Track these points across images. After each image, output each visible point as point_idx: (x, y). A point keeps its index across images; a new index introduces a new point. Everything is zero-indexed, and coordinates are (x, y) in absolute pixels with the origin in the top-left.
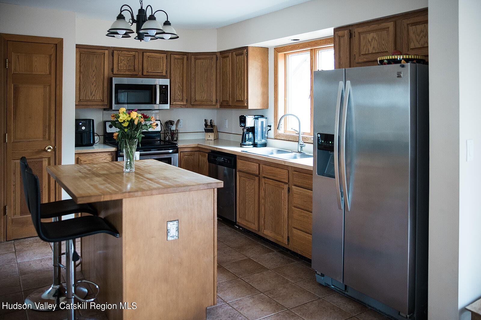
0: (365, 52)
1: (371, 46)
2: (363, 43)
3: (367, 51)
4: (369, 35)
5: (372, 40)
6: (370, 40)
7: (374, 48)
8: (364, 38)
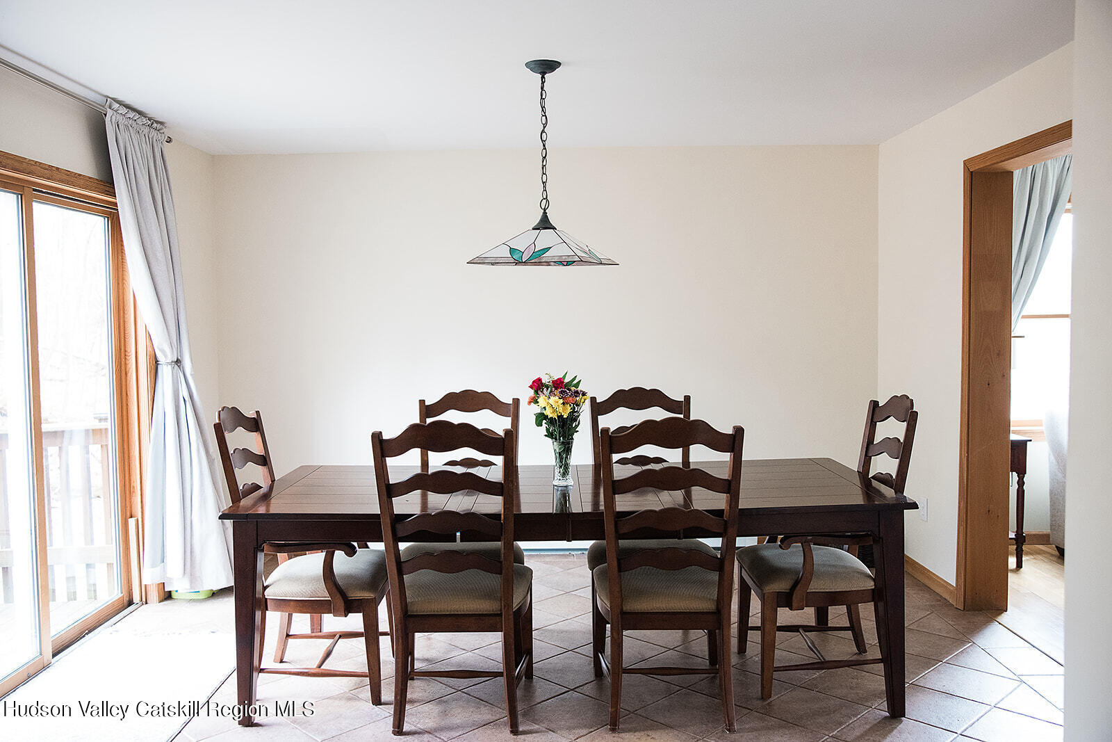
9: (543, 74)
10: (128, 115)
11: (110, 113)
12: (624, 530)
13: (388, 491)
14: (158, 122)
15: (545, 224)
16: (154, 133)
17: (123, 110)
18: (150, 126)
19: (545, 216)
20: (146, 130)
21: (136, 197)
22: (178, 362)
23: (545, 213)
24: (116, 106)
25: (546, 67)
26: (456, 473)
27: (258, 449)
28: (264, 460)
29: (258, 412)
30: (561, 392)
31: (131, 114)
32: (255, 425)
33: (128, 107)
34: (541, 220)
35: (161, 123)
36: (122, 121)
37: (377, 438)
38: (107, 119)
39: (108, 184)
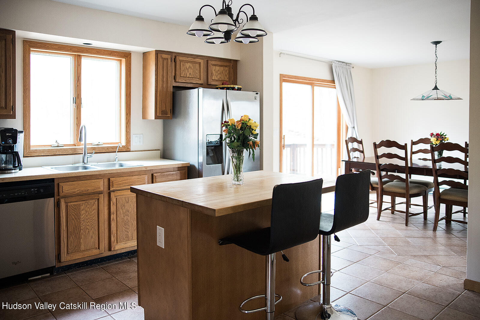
0: (184, 76)
1: (188, 72)
2: (182, 68)
3: (185, 75)
4: (187, 64)
5: (189, 68)
6: (188, 68)
7: (190, 74)
8: (183, 65)
9: (436, 45)
10: (339, 64)
11: (333, 64)
12: (438, 174)
13: (377, 157)
14: (349, 64)
15: (436, 88)
16: (348, 67)
17: (338, 63)
18: (346, 65)
19: (436, 86)
20: (345, 66)
21: (341, 83)
22: (354, 127)
23: (436, 85)
24: (335, 62)
25: (437, 43)
26: (392, 154)
27: (362, 149)
28: (362, 152)
29: (362, 139)
30: (437, 137)
31: (340, 63)
32: (361, 142)
33: (339, 61)
34: (435, 87)
35: (350, 64)
36: (337, 65)
37: (375, 144)
38: (333, 66)
39: (333, 81)
